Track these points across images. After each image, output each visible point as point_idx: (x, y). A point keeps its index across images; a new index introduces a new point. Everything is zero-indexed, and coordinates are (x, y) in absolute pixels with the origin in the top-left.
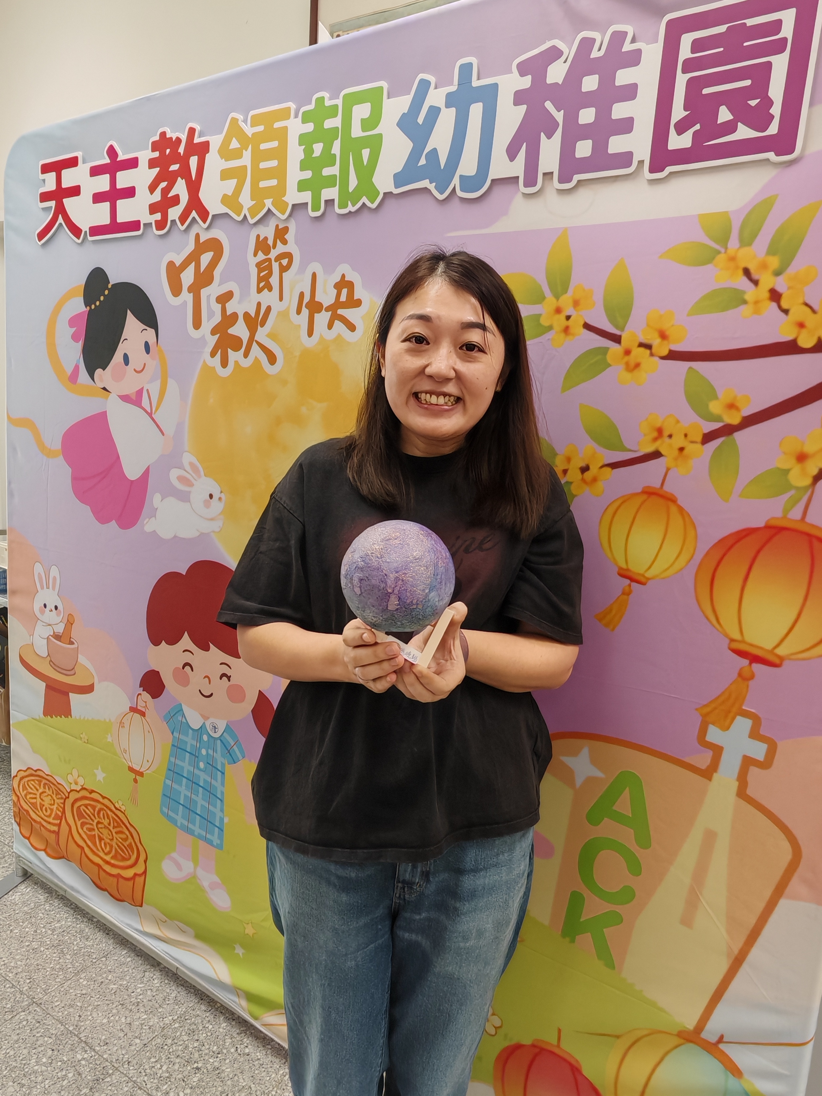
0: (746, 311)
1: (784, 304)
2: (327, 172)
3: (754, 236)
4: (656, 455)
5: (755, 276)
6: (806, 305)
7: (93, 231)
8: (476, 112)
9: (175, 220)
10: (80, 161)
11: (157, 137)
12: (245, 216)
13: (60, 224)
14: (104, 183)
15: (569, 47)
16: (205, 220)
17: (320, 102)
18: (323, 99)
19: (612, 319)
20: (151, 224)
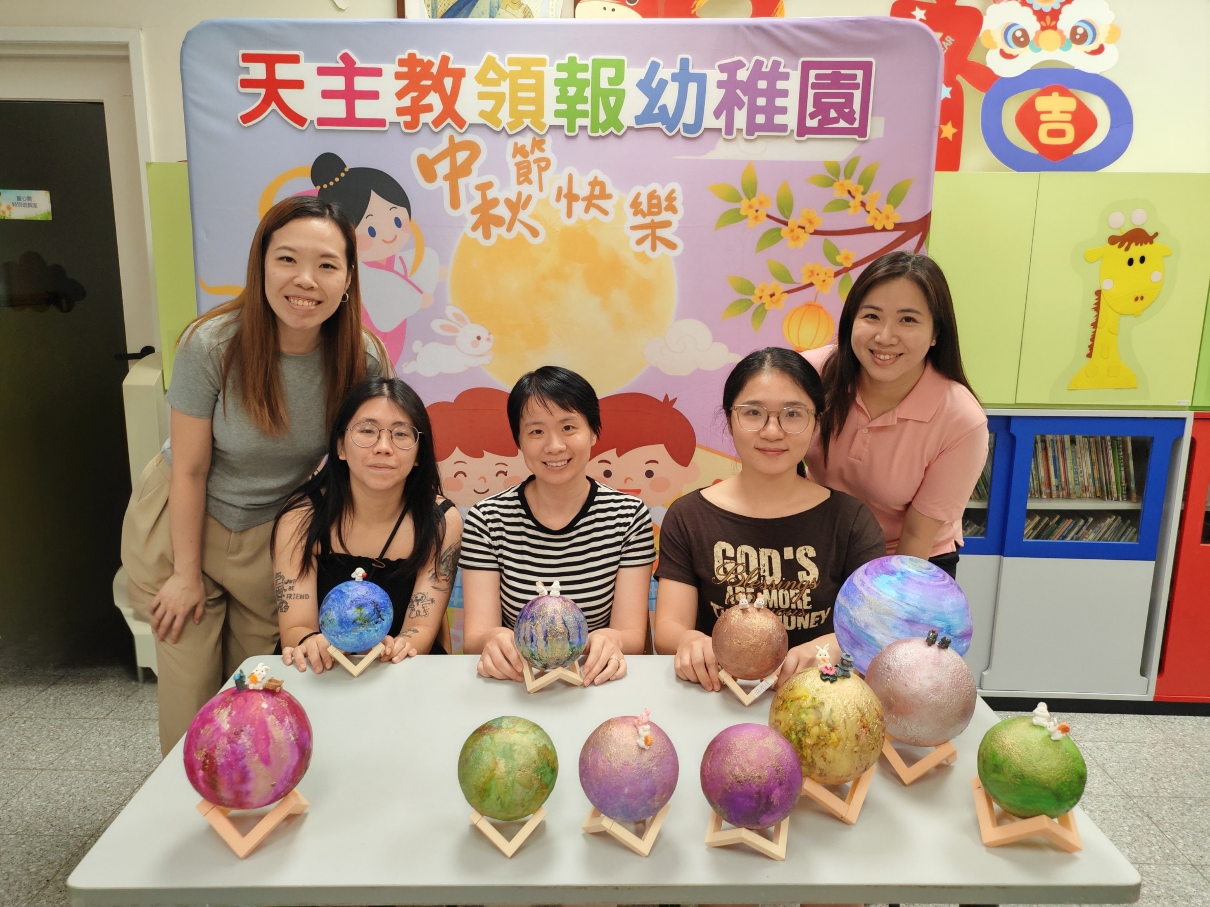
0: (850, 211)
1: (867, 209)
2: (580, 107)
3: (852, 174)
4: (811, 285)
5: (853, 194)
6: (877, 209)
7: (322, 121)
8: (692, 88)
9: (427, 123)
10: (302, 59)
11: (405, 56)
12: (504, 128)
13: (273, 110)
14: (338, 83)
15: (750, 63)
16: (461, 127)
17: (572, 60)
18: (575, 58)
19: (782, 212)
20: (399, 123)
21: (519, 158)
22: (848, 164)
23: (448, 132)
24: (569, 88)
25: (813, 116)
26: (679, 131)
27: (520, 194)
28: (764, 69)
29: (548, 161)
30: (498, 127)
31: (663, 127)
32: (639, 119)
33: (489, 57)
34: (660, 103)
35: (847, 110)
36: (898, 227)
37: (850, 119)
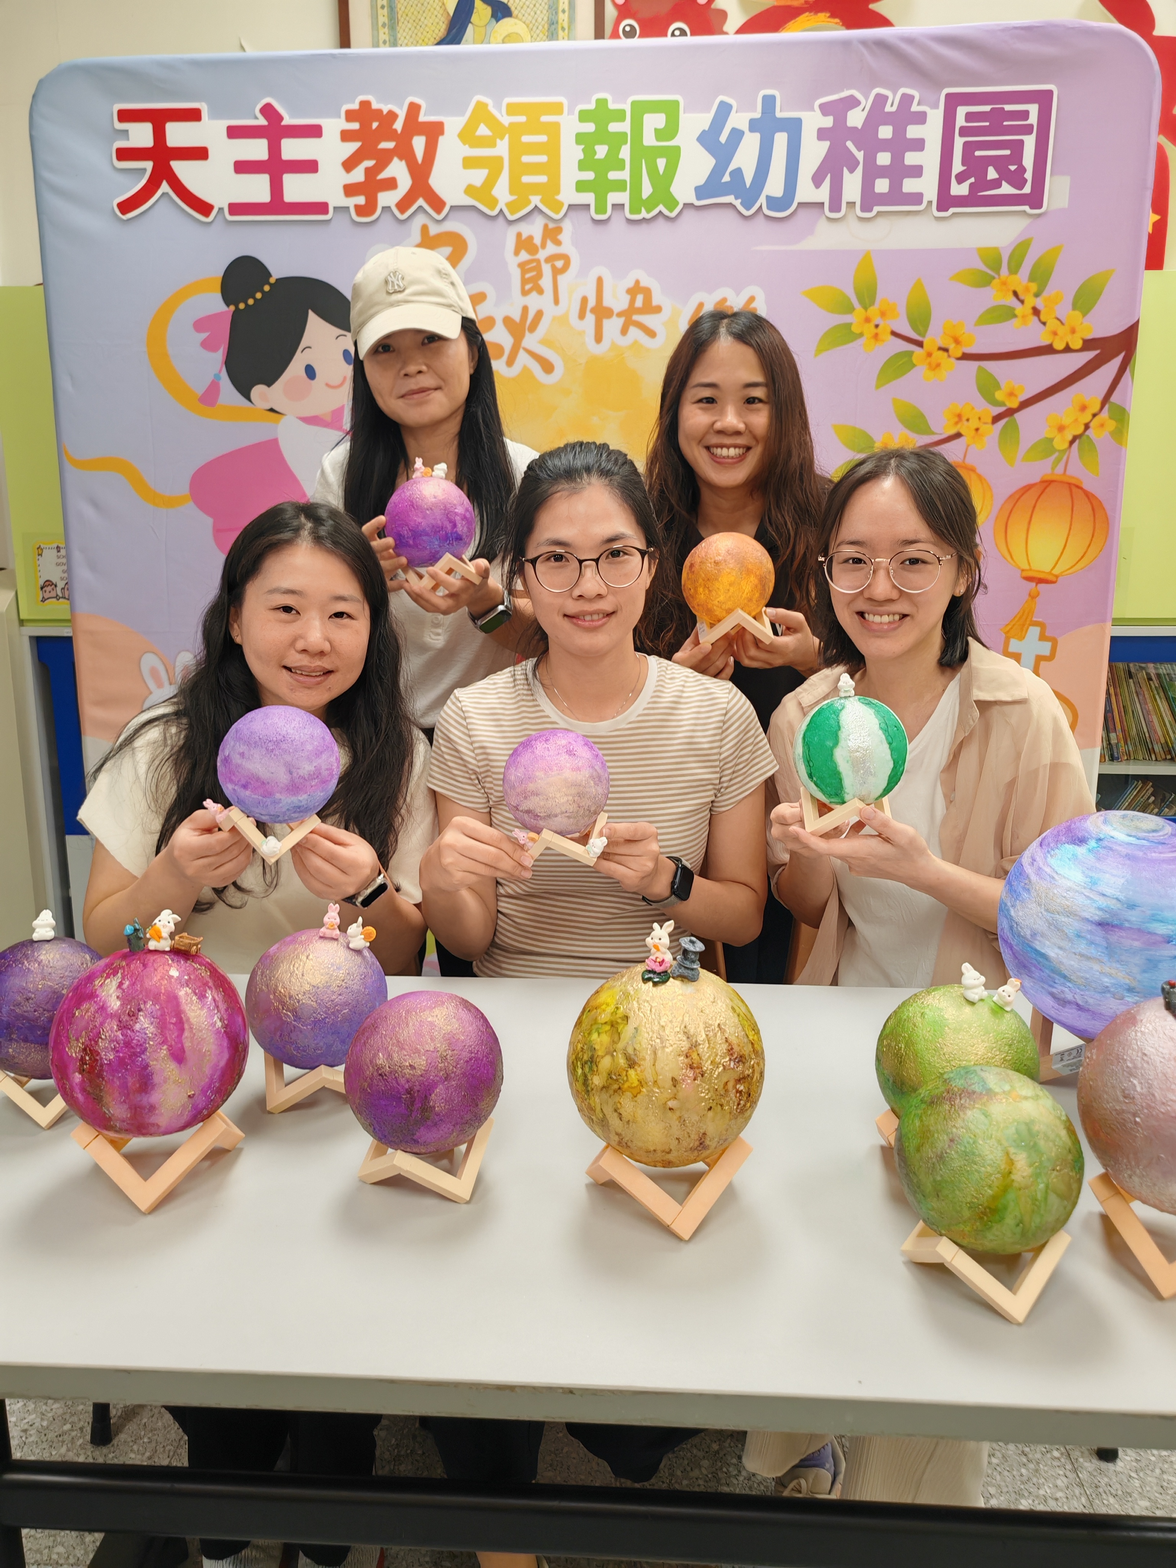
0: (1016, 323)
1: (1043, 318)
2: (613, 175)
3: (1019, 266)
4: (958, 435)
5: (1021, 297)
6: (1058, 319)
7: (236, 208)
8: (781, 140)
9: (389, 207)
10: (205, 115)
11: (355, 106)
12: (501, 210)
13: (163, 194)
14: (258, 150)
15: (867, 99)
16: (439, 211)
17: (602, 103)
18: (606, 100)
19: (914, 328)
20: (348, 208)
21: (524, 256)
22: (1014, 251)
23: (420, 220)
24: (597, 148)
25: (961, 178)
26: (761, 207)
27: (525, 309)
28: (888, 109)
29: (566, 258)
30: (492, 209)
31: (737, 203)
32: (700, 192)
33: (479, 103)
34: (732, 167)
35: (1013, 168)
36: (1088, 344)
37: (1019, 182)
